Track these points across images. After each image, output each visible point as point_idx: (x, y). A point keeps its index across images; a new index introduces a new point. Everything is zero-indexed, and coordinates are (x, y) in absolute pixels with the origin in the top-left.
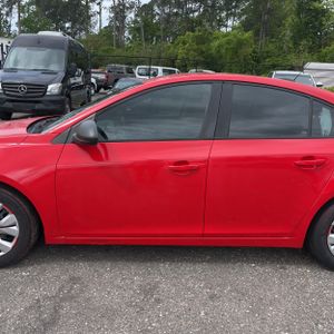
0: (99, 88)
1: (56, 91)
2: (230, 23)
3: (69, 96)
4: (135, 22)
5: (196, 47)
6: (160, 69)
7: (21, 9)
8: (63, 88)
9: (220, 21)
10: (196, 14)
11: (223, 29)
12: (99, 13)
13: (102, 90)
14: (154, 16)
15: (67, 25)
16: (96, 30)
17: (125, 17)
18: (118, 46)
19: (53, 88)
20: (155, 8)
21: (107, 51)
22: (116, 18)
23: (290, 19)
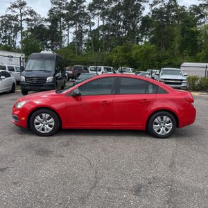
0: (69, 78)
1: (51, 81)
2: (144, 39)
3: (56, 83)
4: (88, 40)
5: (123, 54)
6: (102, 67)
7: (23, 34)
8: (54, 79)
9: (138, 38)
10: (124, 35)
11: (140, 43)
12: (68, 35)
13: (70, 79)
14: (99, 36)
15: (49, 42)
16: (65, 45)
17: (82, 37)
18: (79, 54)
19: (49, 79)
20: (100, 32)
21: (72, 57)
22: (77, 38)
23: (177, 38)
